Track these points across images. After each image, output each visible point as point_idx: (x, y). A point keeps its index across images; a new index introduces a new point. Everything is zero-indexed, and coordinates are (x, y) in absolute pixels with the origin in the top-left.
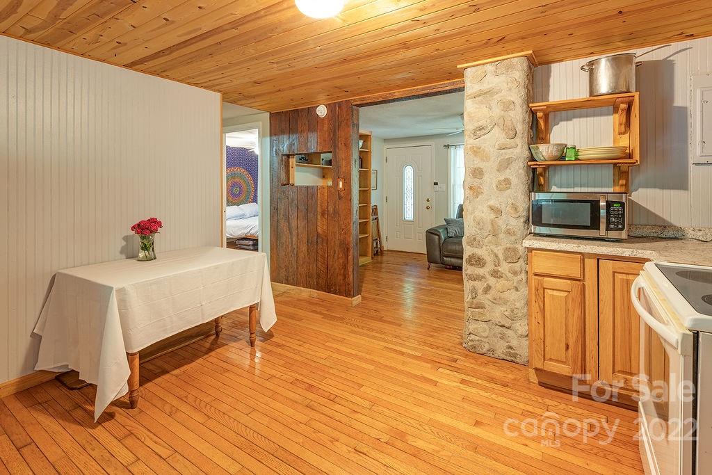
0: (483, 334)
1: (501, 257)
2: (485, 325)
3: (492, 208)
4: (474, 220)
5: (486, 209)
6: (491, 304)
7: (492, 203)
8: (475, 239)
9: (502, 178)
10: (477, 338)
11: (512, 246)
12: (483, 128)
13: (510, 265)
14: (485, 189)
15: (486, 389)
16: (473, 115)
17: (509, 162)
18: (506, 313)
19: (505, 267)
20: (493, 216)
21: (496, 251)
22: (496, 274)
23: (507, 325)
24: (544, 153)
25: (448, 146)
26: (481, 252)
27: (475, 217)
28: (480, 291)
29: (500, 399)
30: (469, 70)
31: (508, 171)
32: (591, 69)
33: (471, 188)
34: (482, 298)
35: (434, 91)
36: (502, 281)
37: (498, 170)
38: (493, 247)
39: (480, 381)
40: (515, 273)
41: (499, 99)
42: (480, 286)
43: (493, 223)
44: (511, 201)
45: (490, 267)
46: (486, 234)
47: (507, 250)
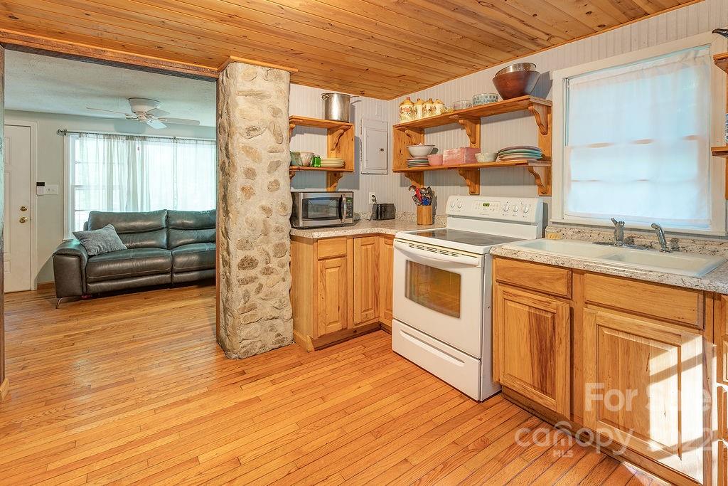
0: (256, 335)
1: (271, 254)
2: (257, 325)
3: (264, 209)
4: (247, 222)
5: (257, 210)
6: (262, 301)
7: (264, 203)
8: (247, 242)
9: (272, 179)
10: (249, 341)
11: (280, 242)
12: (256, 129)
13: (279, 259)
14: (257, 190)
15: (295, 375)
16: (245, 113)
17: (278, 164)
18: (276, 305)
19: (274, 264)
20: (264, 216)
21: (267, 249)
22: (267, 271)
23: (276, 316)
24: (303, 160)
25: (65, 132)
26: (253, 253)
27: (247, 218)
28: (252, 293)
29: (310, 374)
30: (240, 64)
31: (276, 173)
32: (327, 99)
33: (243, 189)
34: (255, 299)
35: (171, 69)
36: (273, 277)
37: (268, 172)
38: (264, 246)
39: (283, 374)
40: (283, 266)
41: (269, 104)
42: (252, 287)
43: (265, 223)
44: (280, 201)
45: (261, 266)
46: (258, 234)
47: (277, 246)
